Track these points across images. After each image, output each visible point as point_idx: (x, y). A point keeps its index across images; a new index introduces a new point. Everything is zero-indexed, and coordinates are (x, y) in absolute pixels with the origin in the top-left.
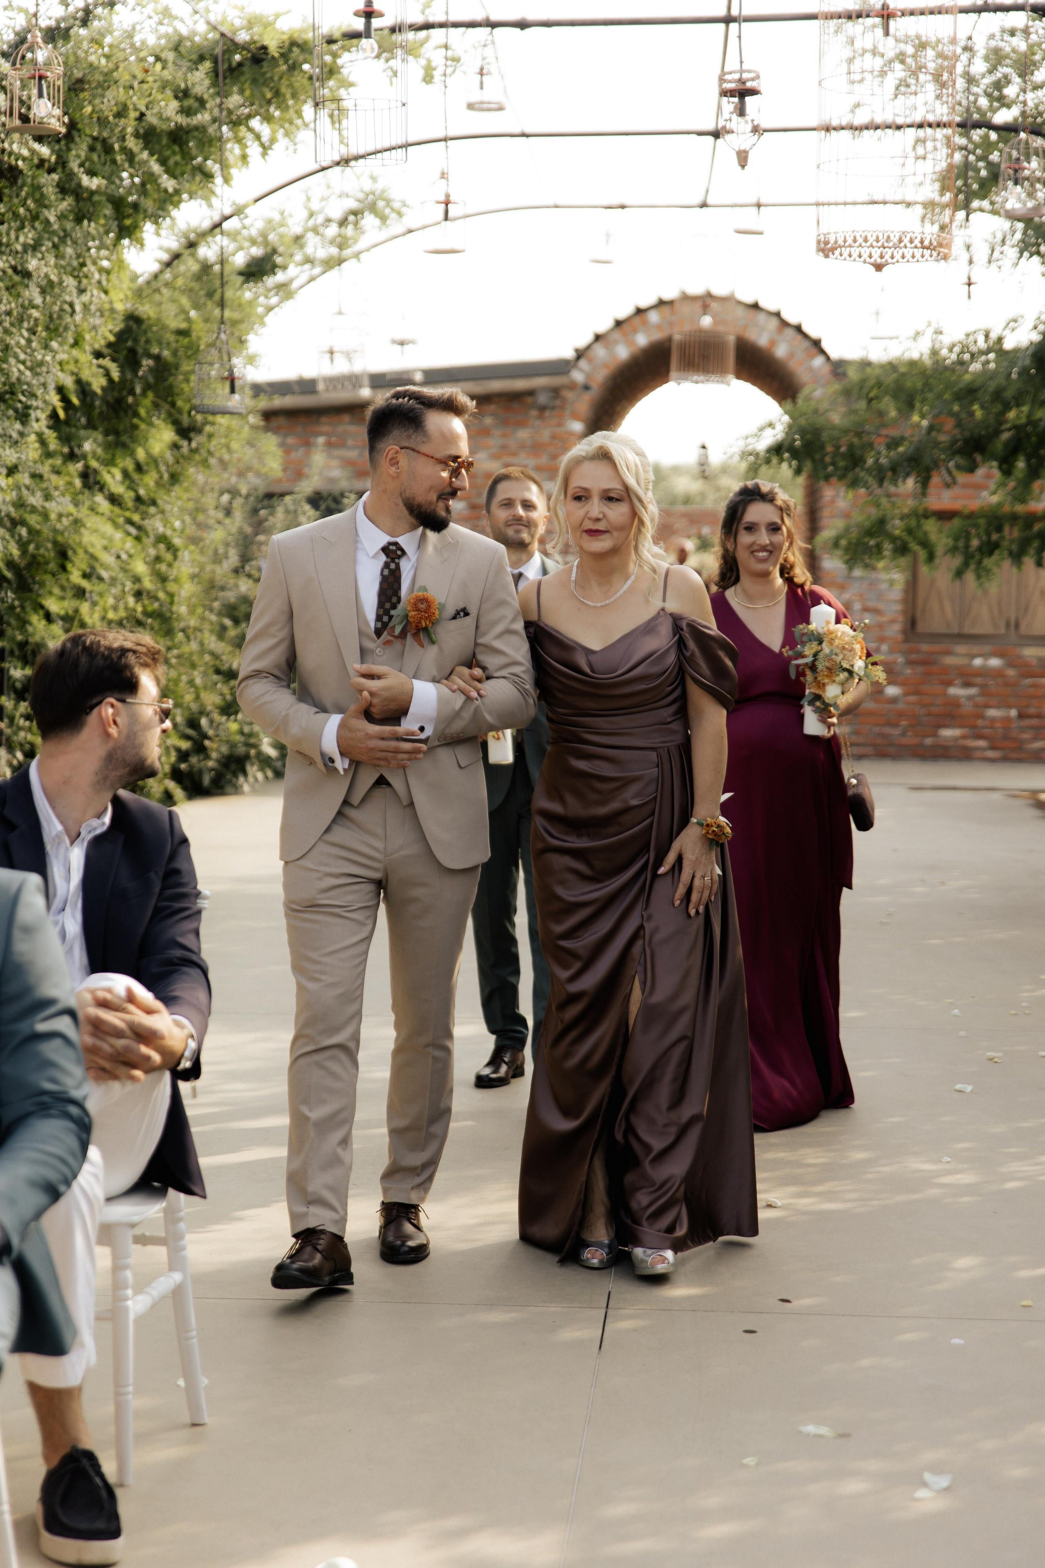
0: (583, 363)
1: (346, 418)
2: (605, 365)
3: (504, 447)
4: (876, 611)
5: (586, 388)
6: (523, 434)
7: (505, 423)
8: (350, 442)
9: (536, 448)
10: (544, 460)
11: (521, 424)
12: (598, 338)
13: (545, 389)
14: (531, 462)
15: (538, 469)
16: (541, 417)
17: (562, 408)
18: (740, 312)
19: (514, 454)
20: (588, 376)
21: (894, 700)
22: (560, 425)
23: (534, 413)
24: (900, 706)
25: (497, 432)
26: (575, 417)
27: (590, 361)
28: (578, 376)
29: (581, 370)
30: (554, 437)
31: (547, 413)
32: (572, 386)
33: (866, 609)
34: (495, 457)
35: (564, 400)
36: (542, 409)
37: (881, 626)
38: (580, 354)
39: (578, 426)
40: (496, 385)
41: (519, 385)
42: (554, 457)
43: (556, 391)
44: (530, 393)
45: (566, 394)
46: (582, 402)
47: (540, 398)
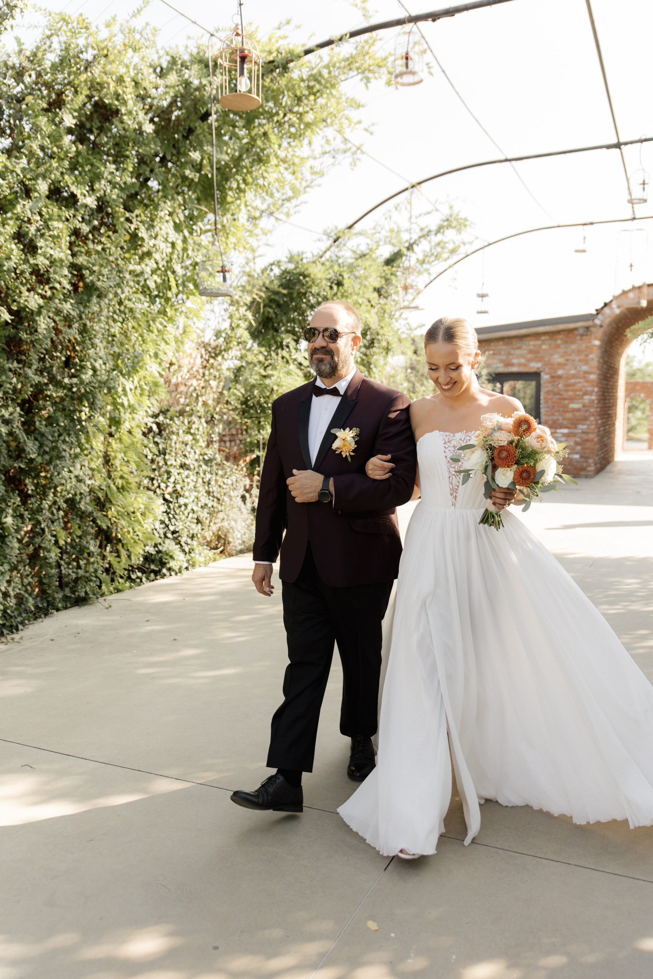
0: (600, 316)
1: (501, 343)
2: (610, 317)
3: (566, 352)
5: (601, 326)
6: (574, 347)
7: (566, 342)
8: (502, 353)
9: (579, 352)
10: (583, 357)
11: (573, 343)
12: (606, 304)
13: (583, 327)
14: (577, 358)
15: (580, 361)
16: (581, 339)
17: (591, 335)
19: (570, 355)
20: (602, 321)
22: (590, 342)
23: (578, 338)
25: (563, 346)
26: (596, 338)
27: (603, 315)
28: (597, 322)
29: (599, 319)
30: (587, 347)
31: (584, 338)
32: (595, 326)
34: (562, 356)
35: (592, 332)
36: (582, 336)
38: (598, 311)
39: (597, 343)
40: (561, 327)
41: (572, 326)
42: (587, 356)
43: (587, 328)
44: (576, 329)
45: (592, 329)
46: (599, 333)
47: (580, 331)
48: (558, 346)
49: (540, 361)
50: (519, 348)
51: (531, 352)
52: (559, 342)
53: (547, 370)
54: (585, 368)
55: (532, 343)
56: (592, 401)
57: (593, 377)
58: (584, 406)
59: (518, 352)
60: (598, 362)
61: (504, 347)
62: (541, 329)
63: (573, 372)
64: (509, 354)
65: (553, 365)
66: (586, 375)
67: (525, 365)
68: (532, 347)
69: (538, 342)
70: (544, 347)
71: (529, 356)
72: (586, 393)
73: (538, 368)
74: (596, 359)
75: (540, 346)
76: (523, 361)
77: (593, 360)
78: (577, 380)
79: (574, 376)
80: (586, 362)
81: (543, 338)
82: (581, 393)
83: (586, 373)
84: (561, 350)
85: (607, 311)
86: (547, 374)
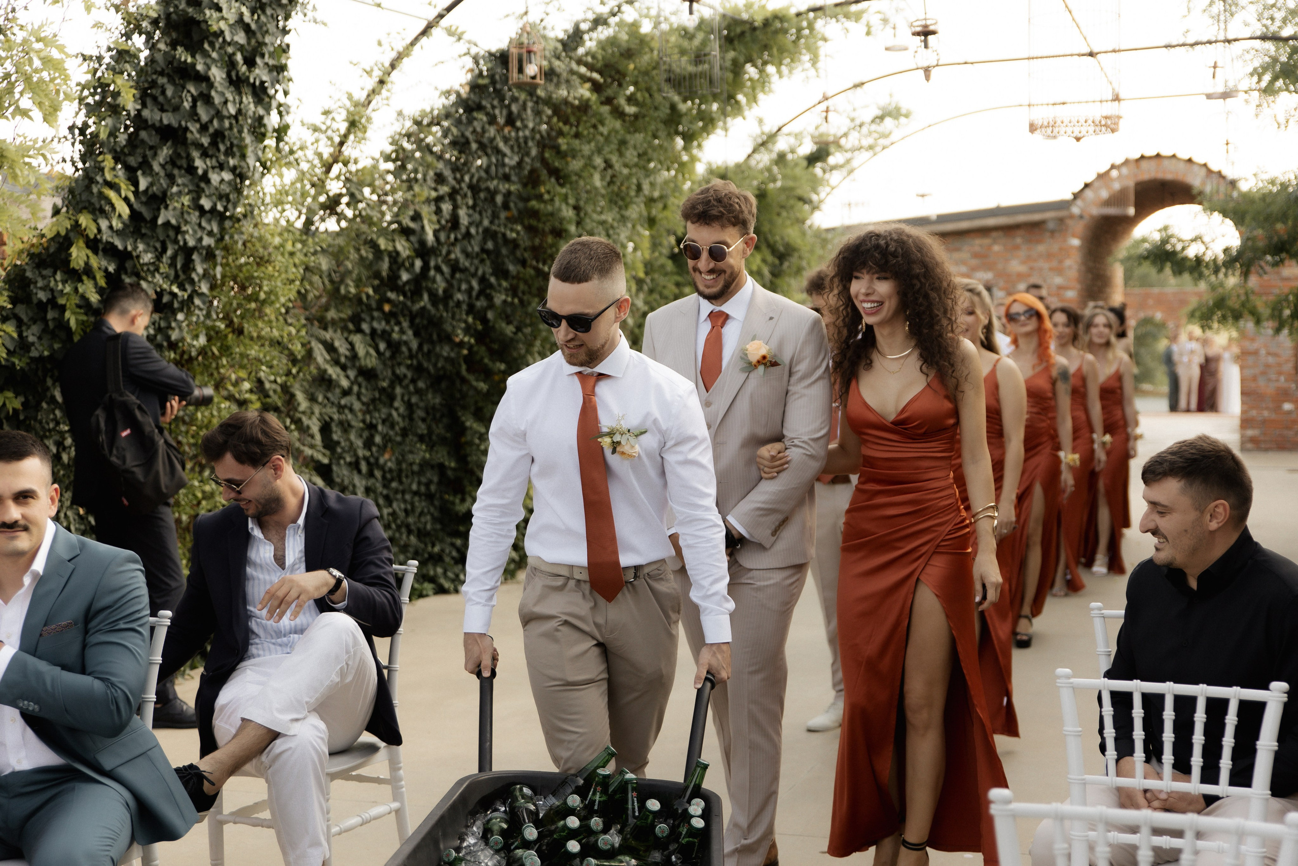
0: (1079, 202)
2: (1093, 203)
3: (1028, 257)
4: (1275, 355)
5: (1081, 217)
6: (1041, 248)
7: (1029, 241)
9: (1049, 256)
10: (1054, 264)
11: (1039, 242)
12: (1087, 186)
13: (1053, 219)
14: (1046, 265)
15: (1051, 269)
16: (1051, 237)
17: (1066, 231)
18: (1182, 165)
19: (1035, 261)
20: (1082, 211)
21: (1289, 412)
22: (1064, 242)
23: (1048, 234)
24: (1294, 416)
25: (1024, 248)
26: (1074, 236)
27: (1084, 201)
28: (1075, 210)
29: (1077, 206)
30: (1061, 249)
31: (1056, 235)
32: (1072, 217)
33: (1269, 354)
34: (1023, 263)
35: (1066, 226)
36: (1052, 232)
37: (1279, 365)
38: (1076, 196)
39: (1076, 242)
40: (1022, 218)
41: (1036, 217)
42: (1061, 262)
43: (1061, 220)
44: (1043, 222)
45: (1070, 222)
46: (1079, 227)
47: (1051, 225)
48: (1017, 248)
51: (976, 255)
52: (1019, 240)
53: (1002, 283)
54: (1058, 280)
55: (977, 243)
60: (1078, 271)
62: (991, 222)
68: (977, 249)
69: (986, 241)
70: (996, 248)
71: (974, 262)
74: (1075, 267)
75: (989, 247)
77: (1070, 267)
80: (1059, 271)
81: (994, 234)
83: (1060, 288)
84: (1022, 253)
85: (1089, 193)
86: (1001, 289)
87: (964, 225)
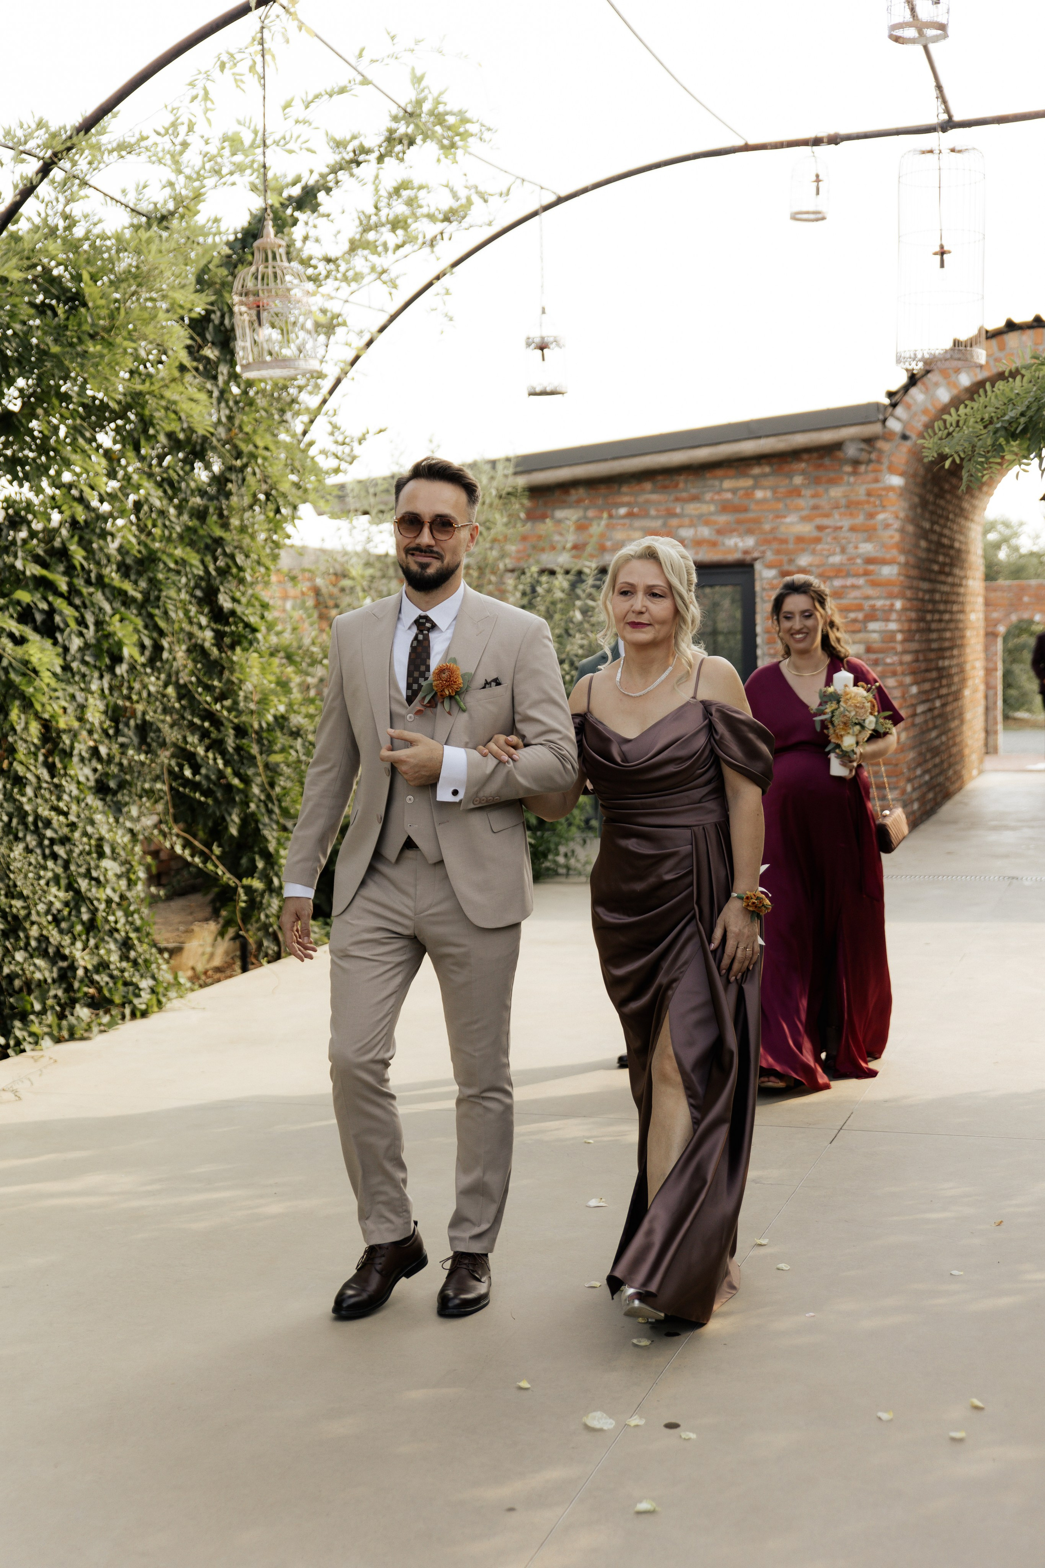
0: (899, 411)
1: (648, 486)
2: (925, 412)
3: (815, 507)
5: (905, 437)
6: (836, 492)
7: (817, 481)
8: (653, 512)
9: (851, 506)
10: (860, 519)
11: (833, 482)
12: (913, 378)
13: (855, 440)
14: (846, 523)
15: (853, 529)
16: (855, 473)
17: (879, 461)
19: (827, 515)
20: (906, 424)
22: (877, 480)
23: (848, 469)
25: (807, 492)
26: (892, 470)
27: (908, 407)
28: (894, 425)
29: (898, 419)
30: (869, 494)
31: (862, 468)
32: (887, 436)
34: (805, 519)
35: (880, 451)
36: (856, 463)
38: (894, 397)
39: (896, 481)
40: (801, 440)
41: (827, 437)
42: (871, 516)
43: (869, 441)
44: (838, 446)
45: (882, 445)
46: (900, 454)
47: (851, 451)
48: (796, 492)
49: (750, 532)
50: (695, 498)
51: (725, 507)
52: (798, 480)
53: (770, 556)
54: (867, 548)
55: (727, 484)
56: (889, 637)
57: (889, 572)
58: (869, 650)
59: (692, 509)
60: (902, 530)
61: (654, 497)
62: (749, 447)
63: (836, 559)
64: (671, 514)
65: (784, 541)
66: (871, 567)
67: (714, 544)
68: (729, 495)
69: (744, 483)
70: (759, 494)
71: (723, 519)
72: (871, 617)
73: (746, 552)
74: (897, 525)
75: (748, 493)
76: (705, 532)
77: (887, 526)
78: (849, 581)
79: (839, 572)
80: (869, 532)
81: (756, 471)
82: (860, 616)
83: (869, 561)
84: (805, 502)
85: (917, 394)
86: (770, 566)
87: (703, 454)
